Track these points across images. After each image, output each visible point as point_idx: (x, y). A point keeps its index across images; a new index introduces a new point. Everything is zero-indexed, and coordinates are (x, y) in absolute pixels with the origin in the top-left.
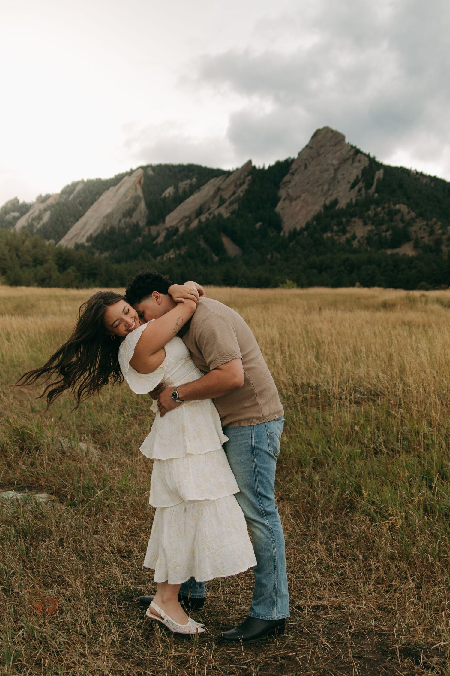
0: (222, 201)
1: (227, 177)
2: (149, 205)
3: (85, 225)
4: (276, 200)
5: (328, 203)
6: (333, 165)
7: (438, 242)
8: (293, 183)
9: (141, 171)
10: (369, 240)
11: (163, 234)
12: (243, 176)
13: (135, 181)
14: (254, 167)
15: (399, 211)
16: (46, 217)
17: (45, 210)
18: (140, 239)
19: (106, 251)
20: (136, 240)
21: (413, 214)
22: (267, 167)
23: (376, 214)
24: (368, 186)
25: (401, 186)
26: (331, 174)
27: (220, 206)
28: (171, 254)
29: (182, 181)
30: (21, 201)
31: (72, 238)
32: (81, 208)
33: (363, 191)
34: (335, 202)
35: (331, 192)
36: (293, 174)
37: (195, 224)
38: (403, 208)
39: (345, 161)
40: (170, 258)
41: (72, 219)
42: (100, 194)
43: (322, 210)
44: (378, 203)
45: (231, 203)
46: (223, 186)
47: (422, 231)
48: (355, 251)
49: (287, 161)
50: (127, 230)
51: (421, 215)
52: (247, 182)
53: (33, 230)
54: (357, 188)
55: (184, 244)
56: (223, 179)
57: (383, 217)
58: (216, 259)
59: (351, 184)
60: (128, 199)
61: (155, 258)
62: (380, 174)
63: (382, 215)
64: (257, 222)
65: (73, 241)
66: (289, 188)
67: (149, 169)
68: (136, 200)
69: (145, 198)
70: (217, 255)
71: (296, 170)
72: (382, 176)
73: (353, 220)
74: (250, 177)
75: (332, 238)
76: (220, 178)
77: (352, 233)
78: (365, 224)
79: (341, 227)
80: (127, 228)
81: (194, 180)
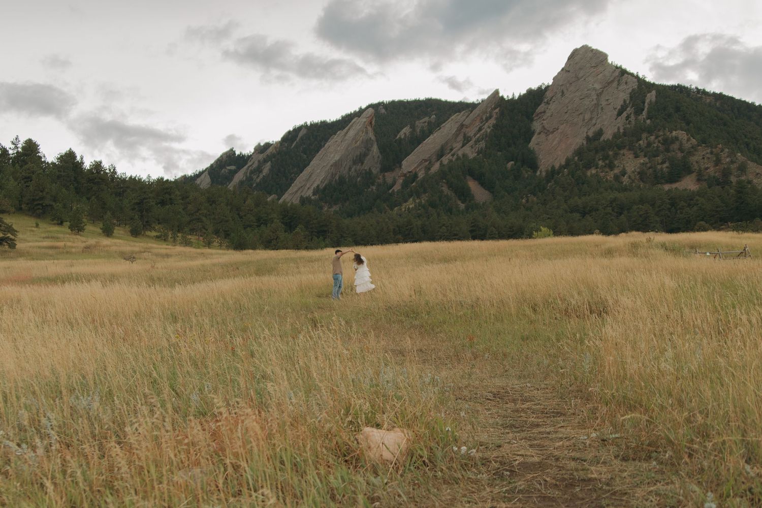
0: (467, 140)
1: (472, 112)
2: (382, 149)
3: (310, 175)
4: (528, 135)
5: (591, 134)
6: (595, 89)
7: (726, 173)
8: (548, 114)
9: (371, 110)
10: (642, 175)
11: (400, 181)
12: (489, 109)
13: (365, 122)
14: (502, 97)
15: (677, 138)
16: (266, 170)
17: (265, 161)
18: (374, 188)
19: (335, 204)
20: (370, 190)
21: (694, 141)
22: (517, 96)
23: (649, 144)
24: (638, 111)
25: (678, 109)
26: (593, 100)
27: (464, 145)
28: (410, 204)
29: (419, 119)
30: (237, 153)
31: (297, 192)
32: (305, 156)
33: (633, 117)
34: (600, 133)
35: (594, 121)
36: (548, 103)
37: (436, 167)
38: (682, 135)
39: (609, 83)
40: (409, 208)
41: (296, 169)
42: (326, 140)
43: (585, 143)
44: (650, 132)
45: (477, 142)
46: (467, 122)
47: (706, 160)
48: (625, 189)
49: (540, 88)
50: (359, 179)
51: (704, 141)
52: (495, 116)
53: (252, 185)
54: (625, 114)
55: (425, 192)
56: (467, 114)
57: (658, 147)
58: (462, 206)
59: (617, 110)
60: (358, 143)
61: (392, 209)
62: (651, 96)
63: (655, 145)
64: (508, 160)
65: (298, 195)
66: (543, 120)
67: (381, 107)
68: (367, 144)
69: (377, 140)
70: (462, 203)
71: (552, 98)
72: (654, 99)
73: (622, 152)
74: (497, 110)
75: (597, 175)
76: (462, 113)
77: (621, 169)
78: (636, 157)
79: (607, 162)
80: (358, 177)
81: (433, 117)
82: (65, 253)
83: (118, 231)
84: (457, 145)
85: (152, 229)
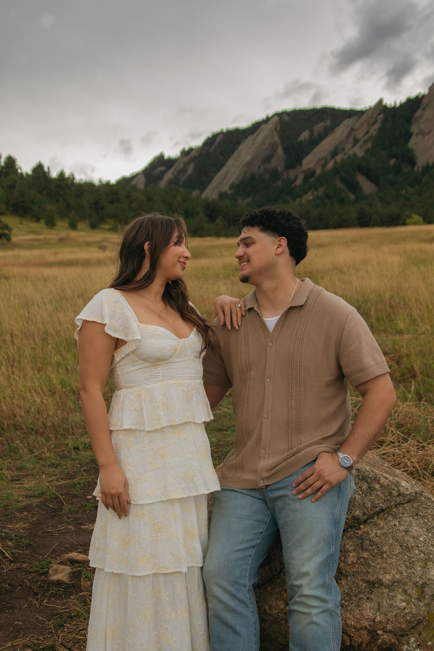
0: (356, 141)
1: (360, 117)
2: (286, 150)
3: (227, 173)
4: (408, 136)
8: (424, 118)
9: (276, 118)
11: (301, 177)
12: (375, 115)
13: (271, 128)
14: (386, 106)
16: (190, 170)
17: (189, 163)
18: (280, 183)
19: (248, 197)
20: (276, 184)
22: (398, 104)
27: (354, 146)
28: (309, 196)
29: (316, 123)
31: (216, 188)
32: (222, 158)
36: (424, 109)
37: (330, 165)
40: (308, 200)
41: (214, 169)
42: (239, 143)
45: (365, 142)
46: (357, 126)
49: (417, 97)
50: (267, 176)
52: (379, 121)
53: (179, 183)
55: (322, 185)
56: (356, 119)
58: (352, 197)
60: (266, 146)
61: (294, 199)
64: (391, 157)
65: (217, 190)
66: (421, 123)
67: (285, 115)
68: (273, 147)
69: (282, 143)
70: (354, 193)
71: (427, 105)
74: (382, 116)
76: (353, 118)
80: (266, 173)
81: (328, 122)
82: (46, 244)
83: (81, 225)
84: (348, 146)
85: (106, 223)
